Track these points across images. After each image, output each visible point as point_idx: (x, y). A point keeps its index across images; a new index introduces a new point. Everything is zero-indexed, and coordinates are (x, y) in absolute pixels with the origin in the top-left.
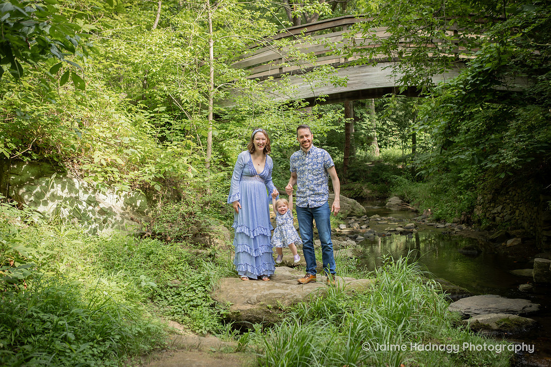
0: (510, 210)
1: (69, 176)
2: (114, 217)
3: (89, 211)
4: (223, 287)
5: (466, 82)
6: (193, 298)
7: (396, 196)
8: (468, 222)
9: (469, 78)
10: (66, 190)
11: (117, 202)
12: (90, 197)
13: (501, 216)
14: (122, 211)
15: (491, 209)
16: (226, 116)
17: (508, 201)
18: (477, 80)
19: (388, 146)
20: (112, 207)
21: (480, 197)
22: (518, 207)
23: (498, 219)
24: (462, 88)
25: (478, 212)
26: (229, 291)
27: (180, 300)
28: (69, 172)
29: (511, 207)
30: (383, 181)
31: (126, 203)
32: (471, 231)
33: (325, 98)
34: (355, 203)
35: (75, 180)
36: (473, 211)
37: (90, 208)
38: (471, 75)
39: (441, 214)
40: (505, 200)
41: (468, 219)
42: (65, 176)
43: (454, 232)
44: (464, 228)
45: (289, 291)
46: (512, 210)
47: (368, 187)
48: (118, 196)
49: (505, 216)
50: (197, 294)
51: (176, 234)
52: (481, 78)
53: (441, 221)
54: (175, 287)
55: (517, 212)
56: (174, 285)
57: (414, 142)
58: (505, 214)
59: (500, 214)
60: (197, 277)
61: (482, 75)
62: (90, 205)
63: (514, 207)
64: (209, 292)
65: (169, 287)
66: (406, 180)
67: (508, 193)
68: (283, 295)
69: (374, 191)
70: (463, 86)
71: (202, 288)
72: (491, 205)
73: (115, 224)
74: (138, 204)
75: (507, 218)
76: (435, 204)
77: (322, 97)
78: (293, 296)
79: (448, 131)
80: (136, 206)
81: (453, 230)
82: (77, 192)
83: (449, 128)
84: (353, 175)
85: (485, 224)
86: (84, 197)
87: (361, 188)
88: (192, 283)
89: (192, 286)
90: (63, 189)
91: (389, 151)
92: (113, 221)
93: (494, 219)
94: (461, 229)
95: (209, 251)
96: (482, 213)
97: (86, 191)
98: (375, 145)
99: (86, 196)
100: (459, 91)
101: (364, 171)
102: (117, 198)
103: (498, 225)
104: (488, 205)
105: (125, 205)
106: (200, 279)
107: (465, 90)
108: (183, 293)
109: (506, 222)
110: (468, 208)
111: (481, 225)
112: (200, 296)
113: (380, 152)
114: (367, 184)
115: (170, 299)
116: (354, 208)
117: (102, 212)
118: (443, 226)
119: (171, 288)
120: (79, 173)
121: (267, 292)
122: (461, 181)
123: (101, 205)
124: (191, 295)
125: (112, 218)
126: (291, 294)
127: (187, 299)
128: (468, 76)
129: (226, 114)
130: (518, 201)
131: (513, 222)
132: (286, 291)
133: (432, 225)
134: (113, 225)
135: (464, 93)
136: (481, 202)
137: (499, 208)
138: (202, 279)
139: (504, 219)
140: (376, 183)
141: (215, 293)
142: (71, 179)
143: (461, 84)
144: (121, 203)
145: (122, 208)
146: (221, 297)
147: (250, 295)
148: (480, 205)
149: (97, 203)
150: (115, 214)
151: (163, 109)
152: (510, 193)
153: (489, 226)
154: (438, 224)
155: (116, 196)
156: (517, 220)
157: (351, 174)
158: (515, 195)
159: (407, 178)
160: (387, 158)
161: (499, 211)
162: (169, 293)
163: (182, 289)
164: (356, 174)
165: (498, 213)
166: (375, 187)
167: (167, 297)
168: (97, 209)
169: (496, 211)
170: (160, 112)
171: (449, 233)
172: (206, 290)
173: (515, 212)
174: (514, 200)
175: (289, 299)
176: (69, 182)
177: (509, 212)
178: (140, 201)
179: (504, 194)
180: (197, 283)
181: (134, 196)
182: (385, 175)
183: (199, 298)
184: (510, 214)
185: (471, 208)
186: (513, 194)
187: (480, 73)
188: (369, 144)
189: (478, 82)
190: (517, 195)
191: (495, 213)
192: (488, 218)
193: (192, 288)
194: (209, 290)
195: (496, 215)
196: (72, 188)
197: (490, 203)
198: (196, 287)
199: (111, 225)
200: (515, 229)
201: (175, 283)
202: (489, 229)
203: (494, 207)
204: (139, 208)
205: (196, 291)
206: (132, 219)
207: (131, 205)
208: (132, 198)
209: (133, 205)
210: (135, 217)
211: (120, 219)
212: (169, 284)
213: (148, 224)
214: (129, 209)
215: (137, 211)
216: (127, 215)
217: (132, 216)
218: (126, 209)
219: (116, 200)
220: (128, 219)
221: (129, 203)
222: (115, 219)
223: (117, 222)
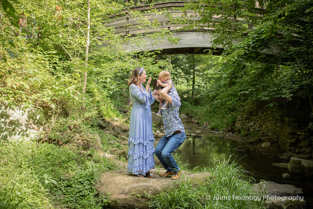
0: (259, 125)
3: (2, 122)
4: (103, 181)
5: (249, 46)
6: (82, 189)
7: (184, 113)
8: (232, 131)
9: (251, 43)
11: (22, 115)
12: (3, 112)
13: (253, 128)
14: (26, 123)
15: (246, 124)
16: (93, 60)
17: (257, 119)
18: (256, 45)
20: (19, 119)
21: (239, 117)
22: (264, 123)
23: (251, 130)
24: (247, 49)
25: (238, 125)
26: (108, 184)
27: (72, 191)
29: (259, 123)
31: (29, 116)
32: (236, 137)
33: (160, 51)
36: (234, 124)
37: (3, 120)
38: (251, 41)
39: (215, 126)
40: (255, 119)
41: (232, 129)
43: (226, 137)
44: (231, 135)
45: (151, 184)
46: (260, 125)
49: (256, 128)
50: (85, 186)
51: (66, 140)
52: (259, 44)
53: (215, 130)
54: (66, 179)
55: (264, 126)
56: (66, 178)
58: (255, 127)
59: (252, 126)
60: (84, 173)
61: (259, 41)
62: (3, 118)
63: (262, 123)
64: (94, 185)
65: (62, 180)
67: (257, 114)
68: (147, 186)
70: (247, 48)
71: (88, 181)
72: (247, 121)
73: (21, 132)
74: (38, 118)
75: (257, 129)
76: (210, 119)
77: (158, 50)
78: (154, 187)
79: (233, 75)
80: (36, 119)
81: (226, 136)
83: (233, 74)
85: (243, 133)
88: (80, 178)
89: (81, 180)
92: (20, 130)
93: (249, 130)
94: (230, 135)
95: (89, 152)
96: (241, 125)
100: (244, 51)
102: (22, 113)
103: (251, 134)
104: (244, 121)
105: (28, 118)
106: (86, 175)
107: (248, 50)
108: (73, 185)
109: (256, 132)
110: (232, 122)
111: (240, 133)
112: (87, 188)
115: (63, 189)
117: (12, 123)
118: (217, 133)
119: (64, 180)
121: (136, 185)
122: (230, 107)
123: (11, 118)
124: (80, 187)
125: (19, 128)
126: (153, 186)
127: (78, 191)
128: (250, 42)
129: (93, 59)
130: (264, 119)
131: (261, 132)
132: (149, 184)
133: (211, 132)
134: (20, 133)
135: (248, 52)
136: (240, 119)
137: (252, 123)
138: (88, 175)
139: (255, 130)
141: (98, 185)
143: (245, 46)
144: (26, 116)
145: (27, 121)
146: (103, 189)
147: (124, 187)
148: (240, 121)
149: (7, 117)
150: (21, 125)
151: (55, 52)
152: (259, 115)
153: (246, 134)
154: (214, 131)
155: (21, 111)
156: (264, 131)
158: (262, 116)
161: (252, 125)
162: (62, 185)
163: (73, 182)
165: (251, 126)
167: (61, 188)
168: (8, 121)
169: (250, 125)
170: (53, 54)
171: (223, 137)
172: (91, 184)
173: (262, 126)
174: (261, 119)
175: (151, 190)
177: (258, 126)
178: (39, 115)
179: (255, 115)
180: (84, 178)
181: (35, 112)
183: (86, 189)
184: (259, 127)
185: (234, 122)
186: (262, 115)
187: (257, 40)
189: (257, 46)
190: (264, 116)
191: (249, 126)
192: (245, 129)
193: (80, 182)
194: (94, 183)
195: (250, 127)
197: (246, 120)
198: (83, 181)
200: (263, 136)
201: (66, 177)
202: (246, 135)
203: (248, 123)
204: (38, 120)
205: (84, 184)
206: (33, 128)
207: (33, 118)
208: (33, 113)
209: (35, 118)
210: (35, 127)
211: (25, 128)
212: (62, 178)
213: (45, 132)
214: (31, 121)
215: (37, 123)
216: (30, 126)
217: (33, 126)
218: (29, 121)
219: (22, 114)
220: (30, 128)
221: (31, 117)
222: (21, 128)
223: (23, 131)
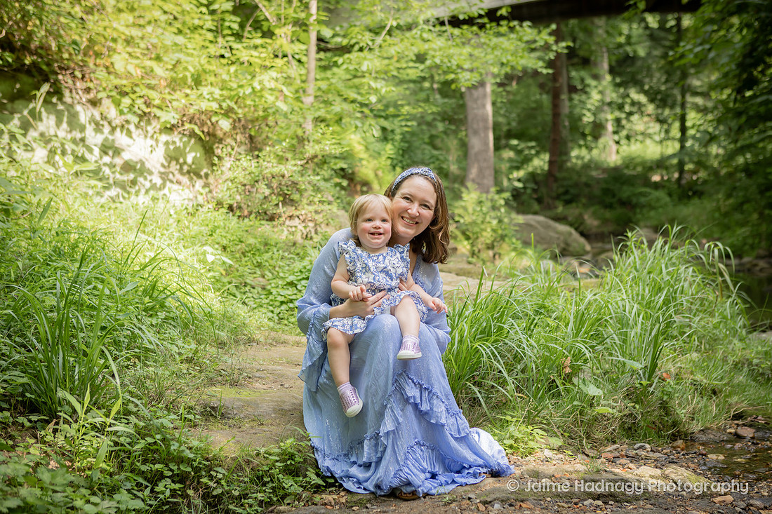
1: (68, 99)
2: (149, 178)
3: (105, 164)
6: (294, 297)
7: (647, 227)
10: (65, 125)
11: (152, 152)
12: (106, 139)
14: (162, 170)
19: (633, 140)
20: (144, 160)
27: (272, 300)
28: (67, 93)
30: (624, 203)
31: (169, 157)
34: (570, 234)
35: (79, 108)
37: (107, 159)
42: (60, 99)
47: (594, 215)
48: (153, 143)
50: (300, 291)
57: (683, 129)
62: (106, 153)
65: (249, 286)
66: (667, 199)
69: (605, 221)
73: (150, 189)
74: (189, 159)
80: (185, 163)
82: (83, 129)
84: (566, 192)
86: (94, 139)
87: (581, 215)
88: (291, 275)
90: (59, 123)
91: (634, 149)
92: (148, 185)
97: (98, 128)
98: (608, 139)
99: (99, 139)
101: (587, 185)
102: (151, 146)
105: (166, 159)
106: (304, 268)
113: (618, 152)
114: (592, 209)
116: (569, 241)
117: (128, 167)
119: (253, 288)
120: (85, 97)
123: (126, 156)
124: (290, 293)
125: (145, 179)
127: (283, 299)
134: (147, 192)
140: (610, 206)
142: (72, 106)
144: (160, 152)
145: (163, 165)
149: (117, 152)
150: (151, 173)
155: (150, 142)
157: (561, 190)
159: (670, 195)
160: (630, 162)
162: (250, 295)
164: (572, 191)
166: (608, 214)
167: (246, 301)
168: (118, 161)
176: (68, 111)
178: (193, 154)
180: (299, 274)
181: (181, 145)
182: (626, 192)
188: (596, 137)
193: (291, 283)
196: (74, 123)
198: (298, 281)
199: (143, 191)
201: (260, 282)
204: (190, 166)
205: (299, 287)
206: (179, 183)
207: (177, 160)
208: (177, 149)
209: (181, 160)
210: (185, 180)
211: (158, 181)
212: (248, 281)
213: (207, 190)
214: (174, 167)
215: (189, 172)
216: (171, 176)
217: (179, 176)
218: (169, 166)
219: (150, 149)
220: (171, 182)
221: (174, 156)
222: (151, 181)
223: (154, 187)
